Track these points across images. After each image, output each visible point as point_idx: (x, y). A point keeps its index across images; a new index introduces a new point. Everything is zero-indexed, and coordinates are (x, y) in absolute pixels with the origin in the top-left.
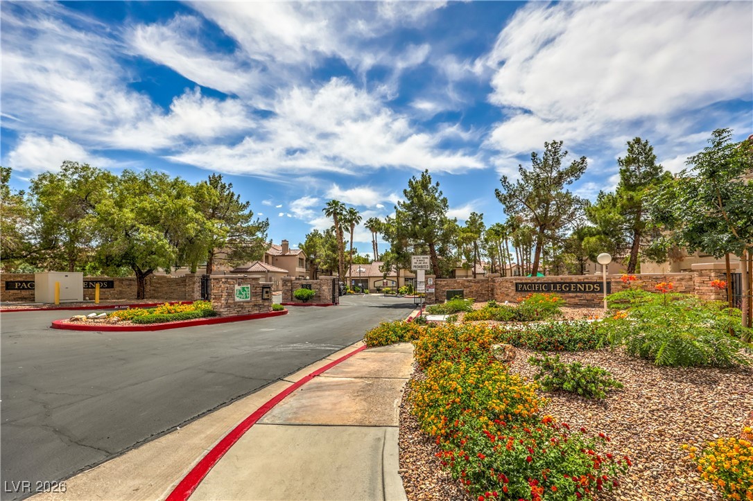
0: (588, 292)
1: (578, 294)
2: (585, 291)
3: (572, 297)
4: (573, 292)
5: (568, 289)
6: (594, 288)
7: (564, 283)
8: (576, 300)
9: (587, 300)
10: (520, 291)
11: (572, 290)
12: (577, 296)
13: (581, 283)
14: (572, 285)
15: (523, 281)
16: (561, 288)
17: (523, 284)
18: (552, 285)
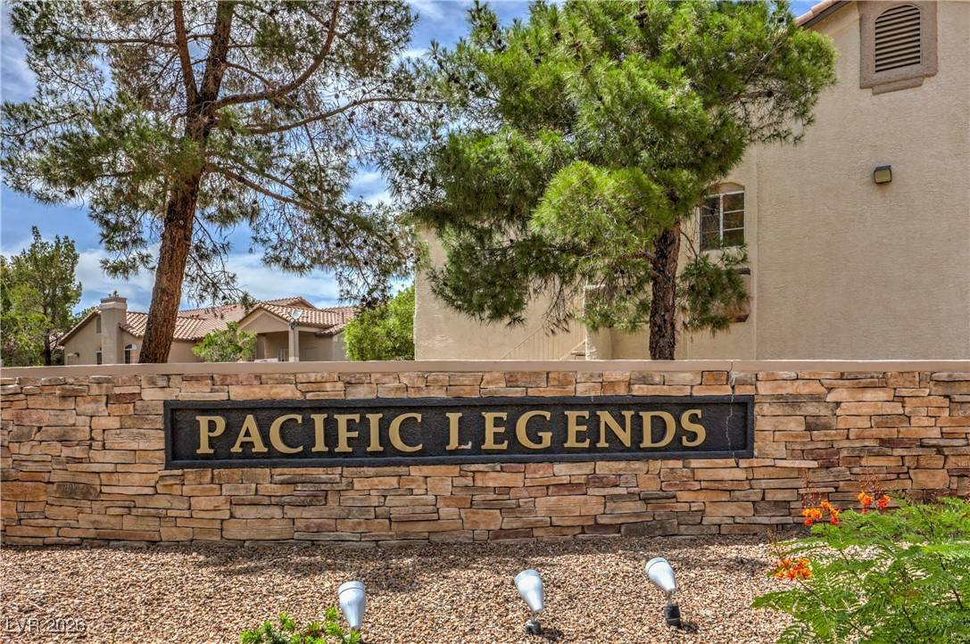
0: (651, 454)
1: (604, 468)
2: (635, 451)
3: (571, 487)
4: (574, 456)
5: (547, 437)
6: (680, 431)
7: (520, 406)
8: (590, 504)
9: (646, 500)
10: (204, 462)
11: (571, 442)
12: (595, 480)
13: (616, 406)
14: (572, 415)
15: (238, 393)
16: (511, 435)
17: (233, 411)
18: (454, 418)
